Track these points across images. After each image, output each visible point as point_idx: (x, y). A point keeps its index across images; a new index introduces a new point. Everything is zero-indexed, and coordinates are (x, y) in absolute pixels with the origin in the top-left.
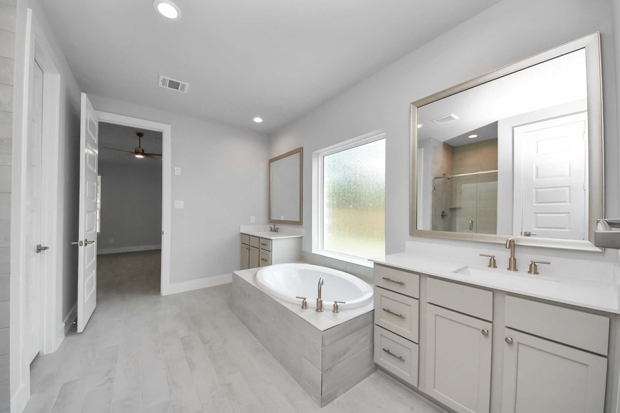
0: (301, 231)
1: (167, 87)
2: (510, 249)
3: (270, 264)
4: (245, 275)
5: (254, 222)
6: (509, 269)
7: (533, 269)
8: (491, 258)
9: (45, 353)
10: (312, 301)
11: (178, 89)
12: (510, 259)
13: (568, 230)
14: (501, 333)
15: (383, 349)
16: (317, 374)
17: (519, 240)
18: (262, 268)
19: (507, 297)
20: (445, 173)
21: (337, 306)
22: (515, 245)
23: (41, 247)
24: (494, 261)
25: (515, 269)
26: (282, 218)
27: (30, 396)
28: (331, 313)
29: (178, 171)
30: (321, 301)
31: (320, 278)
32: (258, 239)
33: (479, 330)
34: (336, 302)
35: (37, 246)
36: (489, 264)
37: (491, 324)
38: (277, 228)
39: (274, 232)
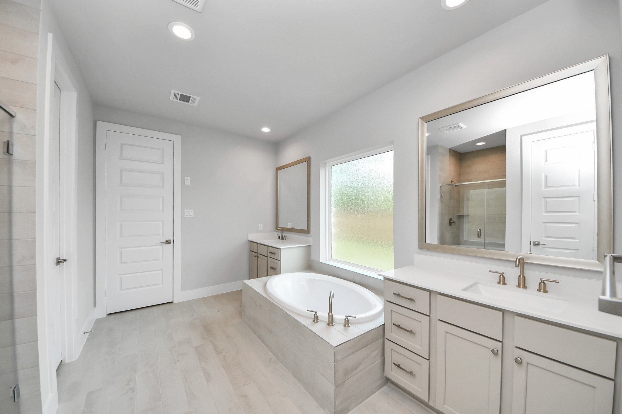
0: (309, 240)
1: (178, 100)
2: (519, 268)
3: (279, 273)
4: (255, 284)
5: (262, 230)
6: (519, 286)
7: (543, 287)
8: (500, 274)
9: (67, 361)
10: (323, 314)
11: (188, 102)
12: (519, 276)
13: (577, 240)
14: (511, 353)
15: (394, 364)
16: (330, 389)
17: (528, 258)
18: (271, 278)
19: (516, 317)
20: (452, 181)
21: (348, 320)
22: (524, 262)
23: (60, 260)
24: (504, 277)
25: (525, 287)
26: (290, 226)
27: (59, 404)
28: (342, 326)
29: (188, 181)
30: (332, 315)
31: (331, 292)
32: (266, 247)
33: (489, 348)
34: (347, 317)
35: (57, 259)
36: (498, 281)
37: (501, 344)
38: (285, 236)
39: (282, 240)
